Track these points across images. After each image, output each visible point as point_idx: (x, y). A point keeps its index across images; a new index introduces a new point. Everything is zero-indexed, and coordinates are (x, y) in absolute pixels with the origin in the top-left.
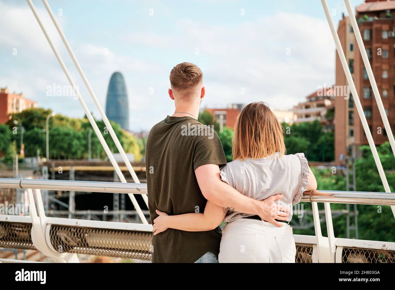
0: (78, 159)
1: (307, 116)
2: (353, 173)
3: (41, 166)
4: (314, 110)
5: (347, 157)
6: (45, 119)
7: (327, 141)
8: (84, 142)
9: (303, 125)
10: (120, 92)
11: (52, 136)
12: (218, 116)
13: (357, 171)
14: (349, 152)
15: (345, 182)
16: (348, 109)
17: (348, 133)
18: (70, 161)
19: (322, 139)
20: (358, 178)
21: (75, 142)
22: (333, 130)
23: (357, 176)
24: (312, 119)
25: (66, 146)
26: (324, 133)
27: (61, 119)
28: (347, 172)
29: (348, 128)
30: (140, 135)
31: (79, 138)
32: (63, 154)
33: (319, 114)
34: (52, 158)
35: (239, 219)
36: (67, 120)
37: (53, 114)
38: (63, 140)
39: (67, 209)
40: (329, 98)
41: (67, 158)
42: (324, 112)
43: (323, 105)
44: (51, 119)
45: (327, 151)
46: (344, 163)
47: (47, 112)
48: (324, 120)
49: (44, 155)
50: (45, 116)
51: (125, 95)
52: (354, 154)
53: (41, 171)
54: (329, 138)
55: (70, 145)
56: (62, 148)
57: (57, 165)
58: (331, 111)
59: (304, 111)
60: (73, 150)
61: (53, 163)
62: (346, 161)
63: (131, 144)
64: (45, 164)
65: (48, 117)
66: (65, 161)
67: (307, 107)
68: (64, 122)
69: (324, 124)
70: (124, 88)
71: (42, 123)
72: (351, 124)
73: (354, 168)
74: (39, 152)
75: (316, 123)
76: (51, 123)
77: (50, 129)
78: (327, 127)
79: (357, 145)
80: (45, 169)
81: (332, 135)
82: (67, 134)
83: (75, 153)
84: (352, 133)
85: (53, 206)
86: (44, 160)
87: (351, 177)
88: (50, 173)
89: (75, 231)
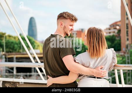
0: (17, 52)
1: (110, 33)
2: (129, 55)
3: (2, 56)
4: (112, 30)
5: (126, 49)
6: (3, 37)
7: (118, 43)
8: (19, 45)
9: (108, 37)
10: (34, 25)
11: (6, 43)
12: (73, 34)
13: (130, 54)
14: (127, 47)
15: (126, 59)
16: (126, 30)
17: (126, 39)
18: (14, 53)
19: (116, 42)
20: (131, 57)
21: (16, 46)
22: (120, 39)
23: (130, 56)
24: (112, 34)
25: (12, 47)
26: (116, 40)
27: (10, 36)
28: (126, 55)
29: (126, 37)
30: (42, 42)
31: (17, 44)
32: (11, 50)
33: (114, 32)
34: (7, 52)
35: (86, 78)
36: (12, 37)
37: (7, 34)
38: (11, 45)
39: (13, 73)
40: (118, 25)
41: (13, 52)
42: (116, 31)
43: (116, 29)
44: (6, 36)
45: (118, 47)
46: (125, 51)
47: (4, 34)
48: (117, 34)
49: (3, 51)
50: (3, 35)
51: (35, 26)
52: (129, 48)
53: (2, 57)
54: (119, 42)
55: (14, 47)
56: (10, 48)
57: (9, 55)
58: (119, 31)
59: (108, 31)
60: (15, 49)
61: (7, 54)
62: (126, 51)
63: (38, 46)
64: (4, 55)
65: (5, 36)
66: (12, 53)
67: (110, 29)
68: (11, 38)
69: (116, 36)
70: (35, 23)
71: (2, 38)
72: (127, 36)
73: (129, 53)
74: (1, 50)
75: (113, 36)
76: (6, 38)
77: (5, 40)
78: (118, 37)
79: (130, 45)
80: (4, 56)
81: (120, 40)
82: (12, 43)
83: (16, 50)
84: (128, 39)
85: (7, 71)
86: (4, 53)
87: (128, 57)
88: (6, 58)
89: (12, 83)
